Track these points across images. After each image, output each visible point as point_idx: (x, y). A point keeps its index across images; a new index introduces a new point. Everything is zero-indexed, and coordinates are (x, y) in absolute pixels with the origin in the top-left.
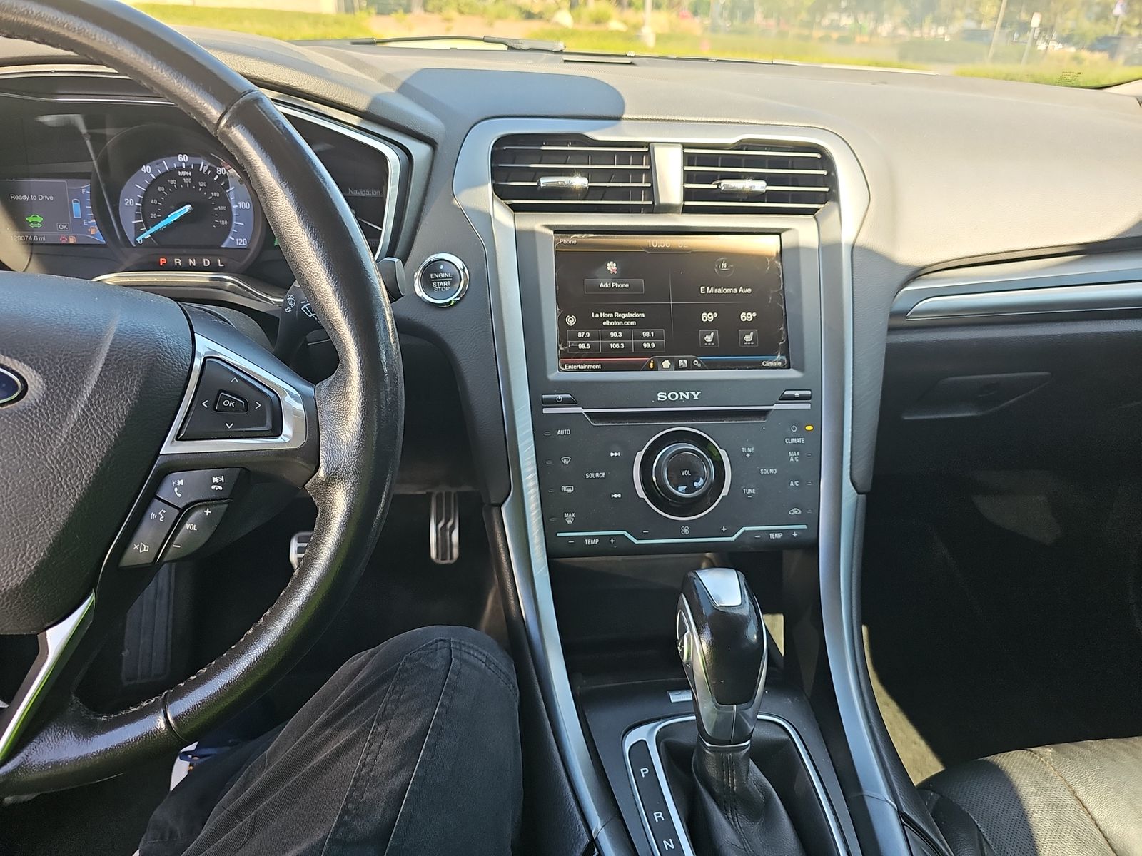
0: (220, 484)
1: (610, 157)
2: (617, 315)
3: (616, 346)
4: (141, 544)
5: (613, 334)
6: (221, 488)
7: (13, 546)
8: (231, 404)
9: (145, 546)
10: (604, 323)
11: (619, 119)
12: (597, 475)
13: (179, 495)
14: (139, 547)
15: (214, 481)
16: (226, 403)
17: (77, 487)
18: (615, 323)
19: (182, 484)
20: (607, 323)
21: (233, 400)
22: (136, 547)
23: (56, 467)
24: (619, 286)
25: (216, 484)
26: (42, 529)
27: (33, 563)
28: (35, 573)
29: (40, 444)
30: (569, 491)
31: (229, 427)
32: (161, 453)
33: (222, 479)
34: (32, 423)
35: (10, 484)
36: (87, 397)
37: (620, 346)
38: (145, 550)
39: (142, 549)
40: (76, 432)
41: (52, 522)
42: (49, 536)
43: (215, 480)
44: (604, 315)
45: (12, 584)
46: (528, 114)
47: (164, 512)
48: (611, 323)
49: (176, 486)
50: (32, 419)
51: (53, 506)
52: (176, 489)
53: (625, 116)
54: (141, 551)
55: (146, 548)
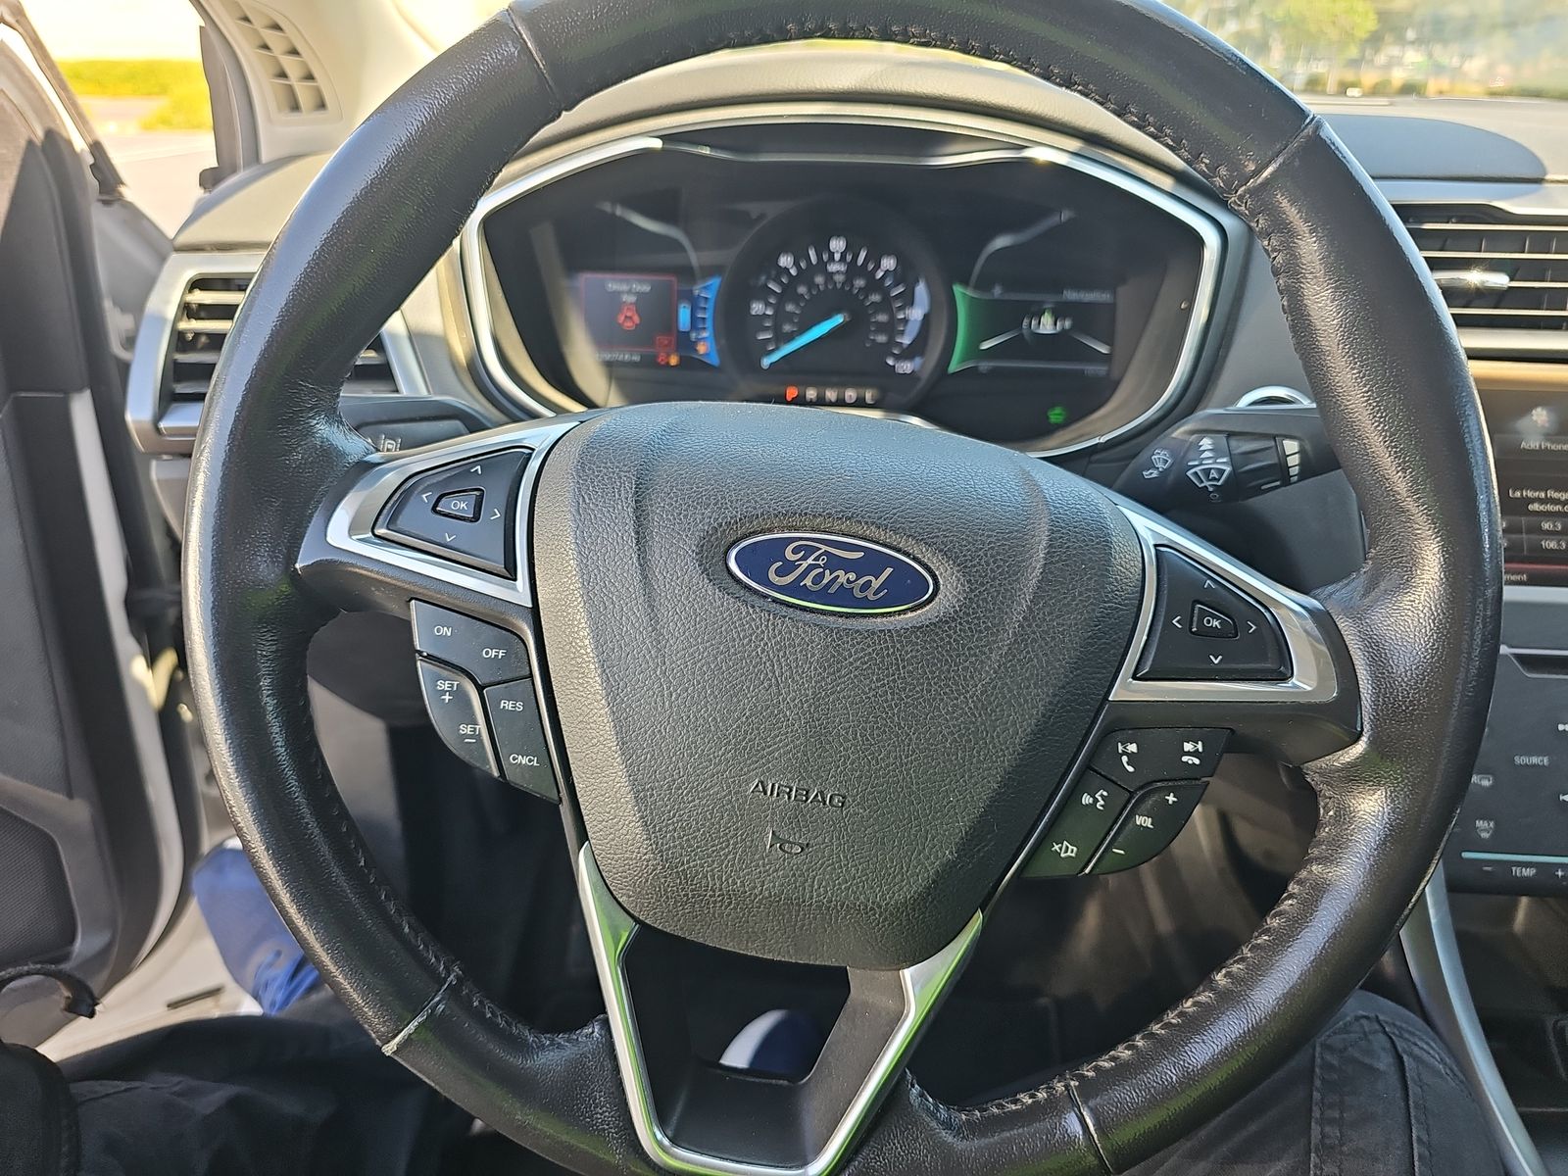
0: (1195, 754)
1: (1518, 241)
2: (1551, 494)
3: (1552, 545)
4: (1065, 842)
5: (1546, 526)
6: (1197, 761)
7: (909, 836)
8: (1216, 623)
9: (1070, 847)
10: (1530, 507)
11: (1539, 181)
12: (1535, 760)
13: (1130, 769)
14: (1061, 849)
15: (1186, 749)
16: (1209, 622)
17: (1008, 748)
18: (1550, 507)
19: (1135, 751)
20: (1535, 507)
21: (1218, 618)
22: (1056, 847)
23: (980, 715)
24: (1553, 447)
25: (1188, 753)
26: (952, 812)
27: (932, 867)
28: (934, 882)
29: (960, 678)
30: (1486, 783)
31: (1216, 662)
32: (1110, 699)
33: (1200, 746)
34: (949, 643)
35: (914, 737)
36: (1027, 606)
37: (1559, 545)
38: (1069, 853)
39: (1066, 852)
40: (1010, 661)
41: (967, 802)
42: (962, 824)
43: (1188, 747)
44: (1530, 494)
45: (899, 897)
46: (1415, 174)
47: (1105, 794)
48: (1542, 508)
49: (1124, 753)
50: (950, 637)
51: (971, 777)
52: (1125, 759)
53: (1548, 177)
54: (1062, 855)
55: (1072, 852)
